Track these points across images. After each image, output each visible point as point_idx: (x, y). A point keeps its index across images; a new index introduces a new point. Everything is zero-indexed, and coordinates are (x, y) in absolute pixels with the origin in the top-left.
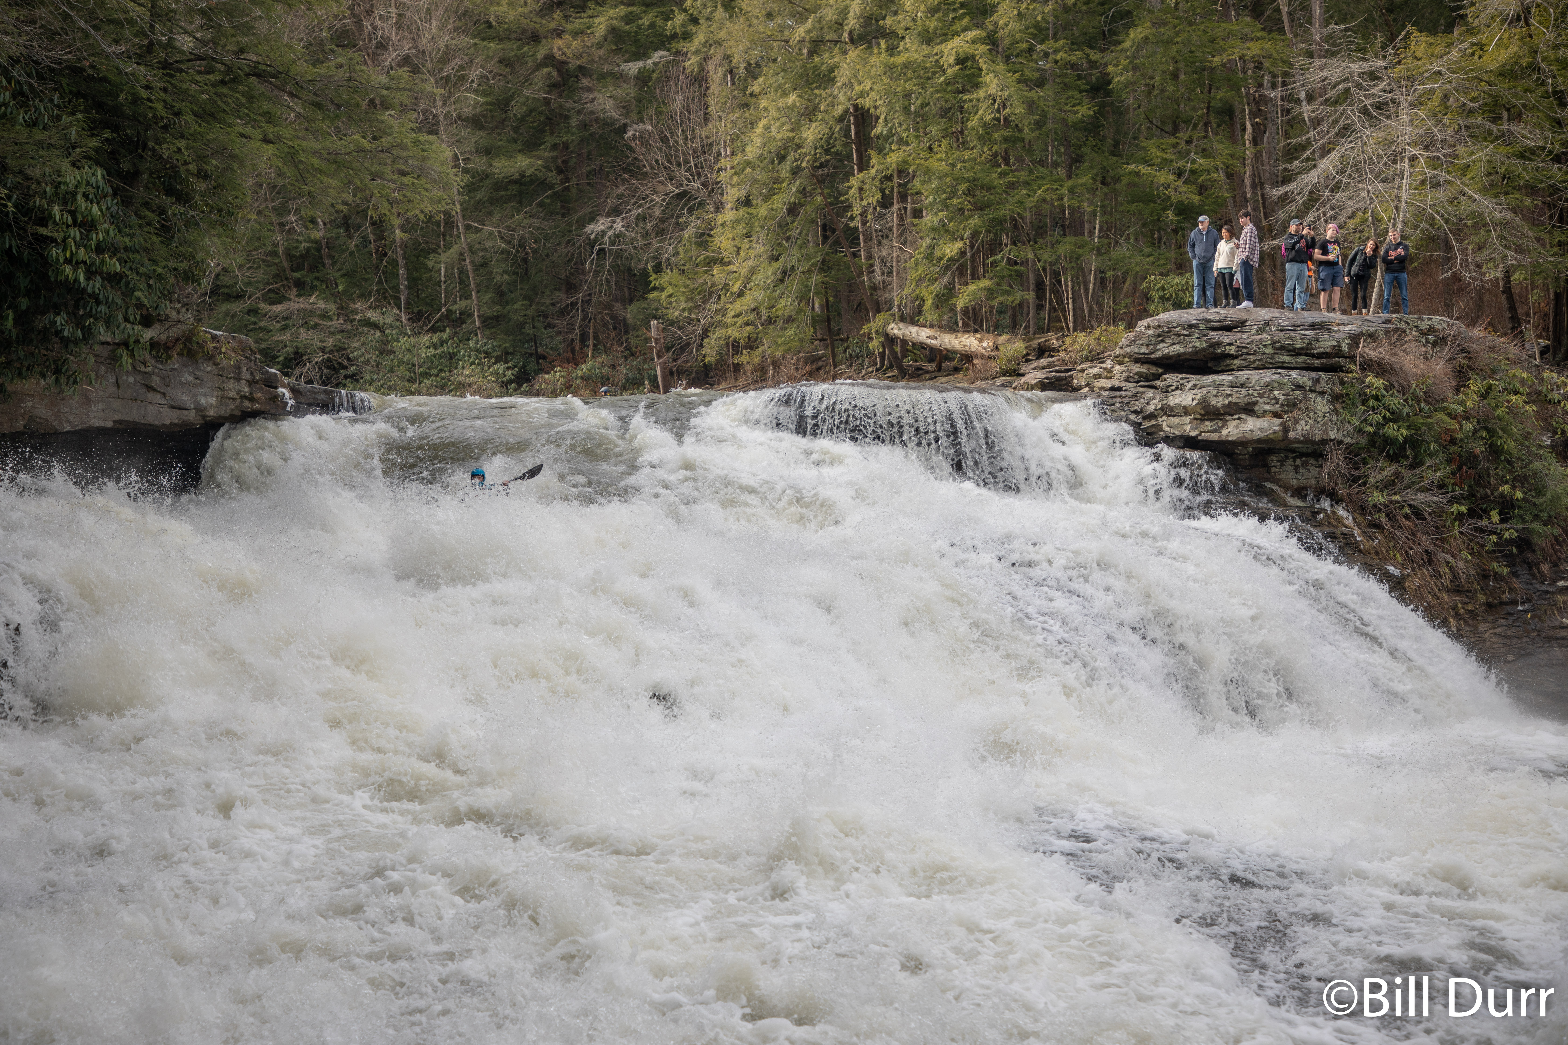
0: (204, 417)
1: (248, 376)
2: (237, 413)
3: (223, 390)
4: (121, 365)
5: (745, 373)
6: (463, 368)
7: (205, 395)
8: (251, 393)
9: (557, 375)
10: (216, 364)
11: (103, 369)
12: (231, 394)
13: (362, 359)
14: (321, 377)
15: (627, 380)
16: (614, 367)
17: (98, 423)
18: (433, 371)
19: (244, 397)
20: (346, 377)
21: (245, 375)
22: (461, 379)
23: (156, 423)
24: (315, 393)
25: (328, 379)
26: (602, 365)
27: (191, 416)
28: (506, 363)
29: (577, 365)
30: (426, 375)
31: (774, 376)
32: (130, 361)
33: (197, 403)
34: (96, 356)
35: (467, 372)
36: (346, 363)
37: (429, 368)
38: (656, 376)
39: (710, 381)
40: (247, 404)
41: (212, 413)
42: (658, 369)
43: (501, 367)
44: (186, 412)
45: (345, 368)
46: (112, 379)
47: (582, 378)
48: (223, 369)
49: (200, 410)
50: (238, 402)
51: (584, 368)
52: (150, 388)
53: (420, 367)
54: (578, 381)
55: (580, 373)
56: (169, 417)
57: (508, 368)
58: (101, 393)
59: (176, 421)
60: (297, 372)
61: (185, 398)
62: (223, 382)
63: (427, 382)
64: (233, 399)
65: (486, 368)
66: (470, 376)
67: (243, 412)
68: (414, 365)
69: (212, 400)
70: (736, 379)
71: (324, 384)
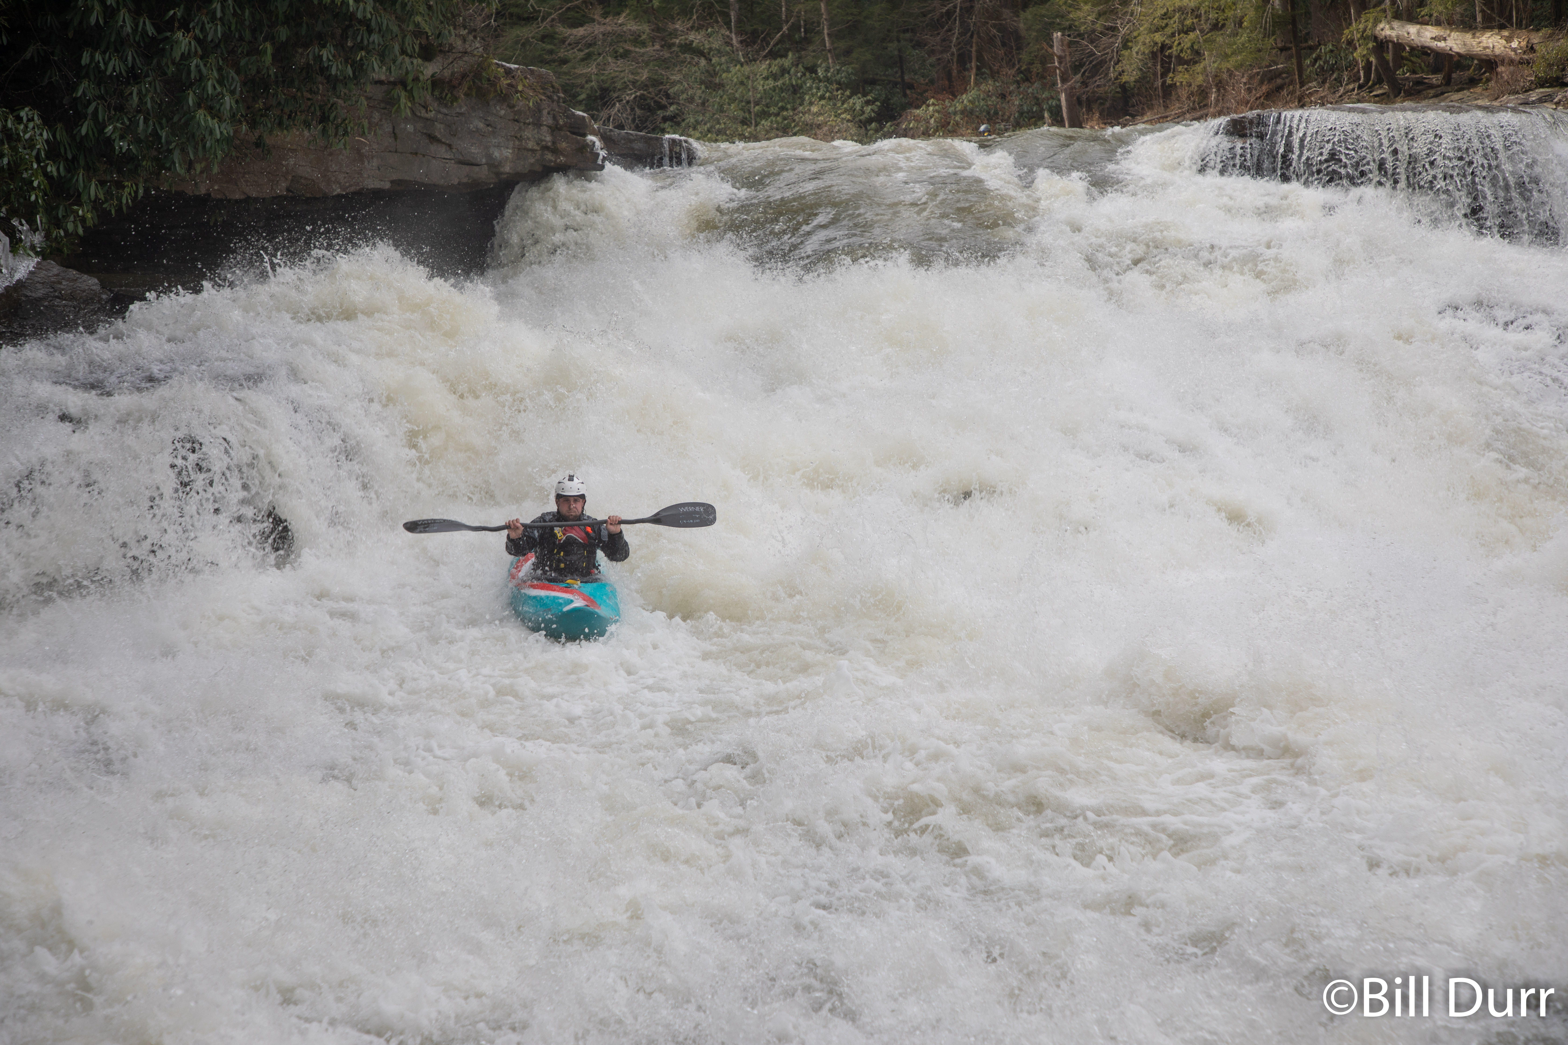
0: (498, 174)
1: (550, 121)
2: (538, 168)
3: (520, 139)
4: (399, 110)
5: (1178, 99)
6: (811, 103)
7: (498, 146)
8: (554, 143)
9: (929, 110)
10: (512, 107)
11: (376, 116)
12: (531, 145)
13: (685, 96)
14: (634, 120)
15: (1021, 114)
16: (1003, 96)
17: (372, 184)
18: (773, 110)
19: (545, 148)
20: (665, 119)
21: (547, 120)
22: (808, 118)
23: (442, 182)
24: (631, 141)
25: (643, 122)
26: (988, 94)
27: (483, 173)
28: (864, 95)
29: (955, 97)
30: (764, 114)
31: (1217, 101)
32: (409, 104)
33: (489, 156)
34: (368, 98)
35: (814, 109)
36: (664, 101)
37: (767, 106)
38: (1059, 107)
39: (1131, 110)
40: (549, 156)
41: (507, 168)
42: (1063, 97)
43: (857, 102)
44: (476, 169)
45: (664, 108)
46: (388, 128)
47: (963, 112)
48: (519, 112)
49: (493, 165)
50: (538, 154)
51: (965, 99)
52: (432, 138)
53: (757, 104)
54: (957, 118)
55: (959, 107)
56: (457, 175)
57: (868, 103)
58: (375, 146)
59: (465, 180)
60: (604, 114)
61: (475, 151)
62: (520, 128)
63: (766, 123)
64: (533, 151)
65: (839, 104)
66: (819, 114)
67: (544, 166)
68: (749, 102)
69: (508, 153)
70: (1166, 107)
71: (638, 128)
